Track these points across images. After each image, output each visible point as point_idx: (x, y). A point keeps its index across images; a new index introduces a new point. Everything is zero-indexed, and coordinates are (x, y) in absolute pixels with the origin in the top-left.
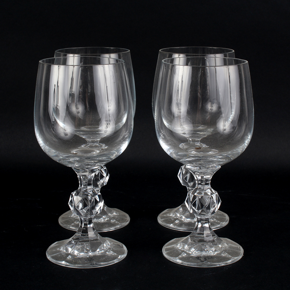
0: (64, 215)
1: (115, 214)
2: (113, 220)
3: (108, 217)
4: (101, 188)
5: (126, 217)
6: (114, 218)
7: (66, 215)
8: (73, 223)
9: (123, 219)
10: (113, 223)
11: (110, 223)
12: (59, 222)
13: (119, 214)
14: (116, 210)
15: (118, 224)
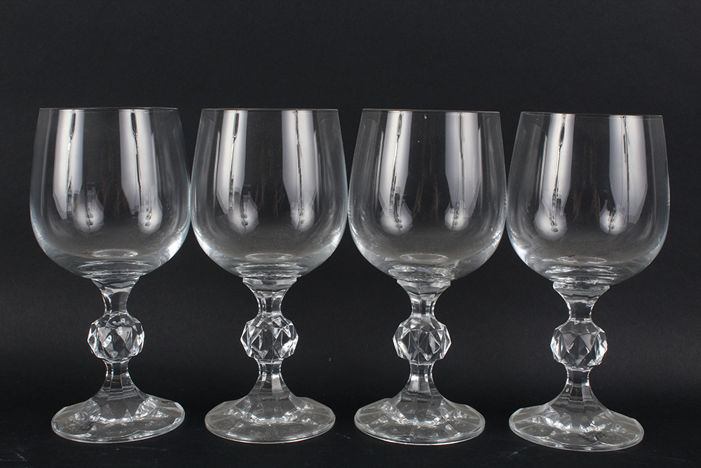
0: (215, 411)
1: (306, 407)
2: (305, 419)
3: (295, 414)
4: (283, 361)
5: (328, 413)
6: (306, 415)
7: (218, 410)
8: (233, 426)
9: (323, 418)
10: (307, 423)
11: (302, 425)
12: (207, 425)
13: (314, 407)
14: (308, 401)
15: (315, 427)
